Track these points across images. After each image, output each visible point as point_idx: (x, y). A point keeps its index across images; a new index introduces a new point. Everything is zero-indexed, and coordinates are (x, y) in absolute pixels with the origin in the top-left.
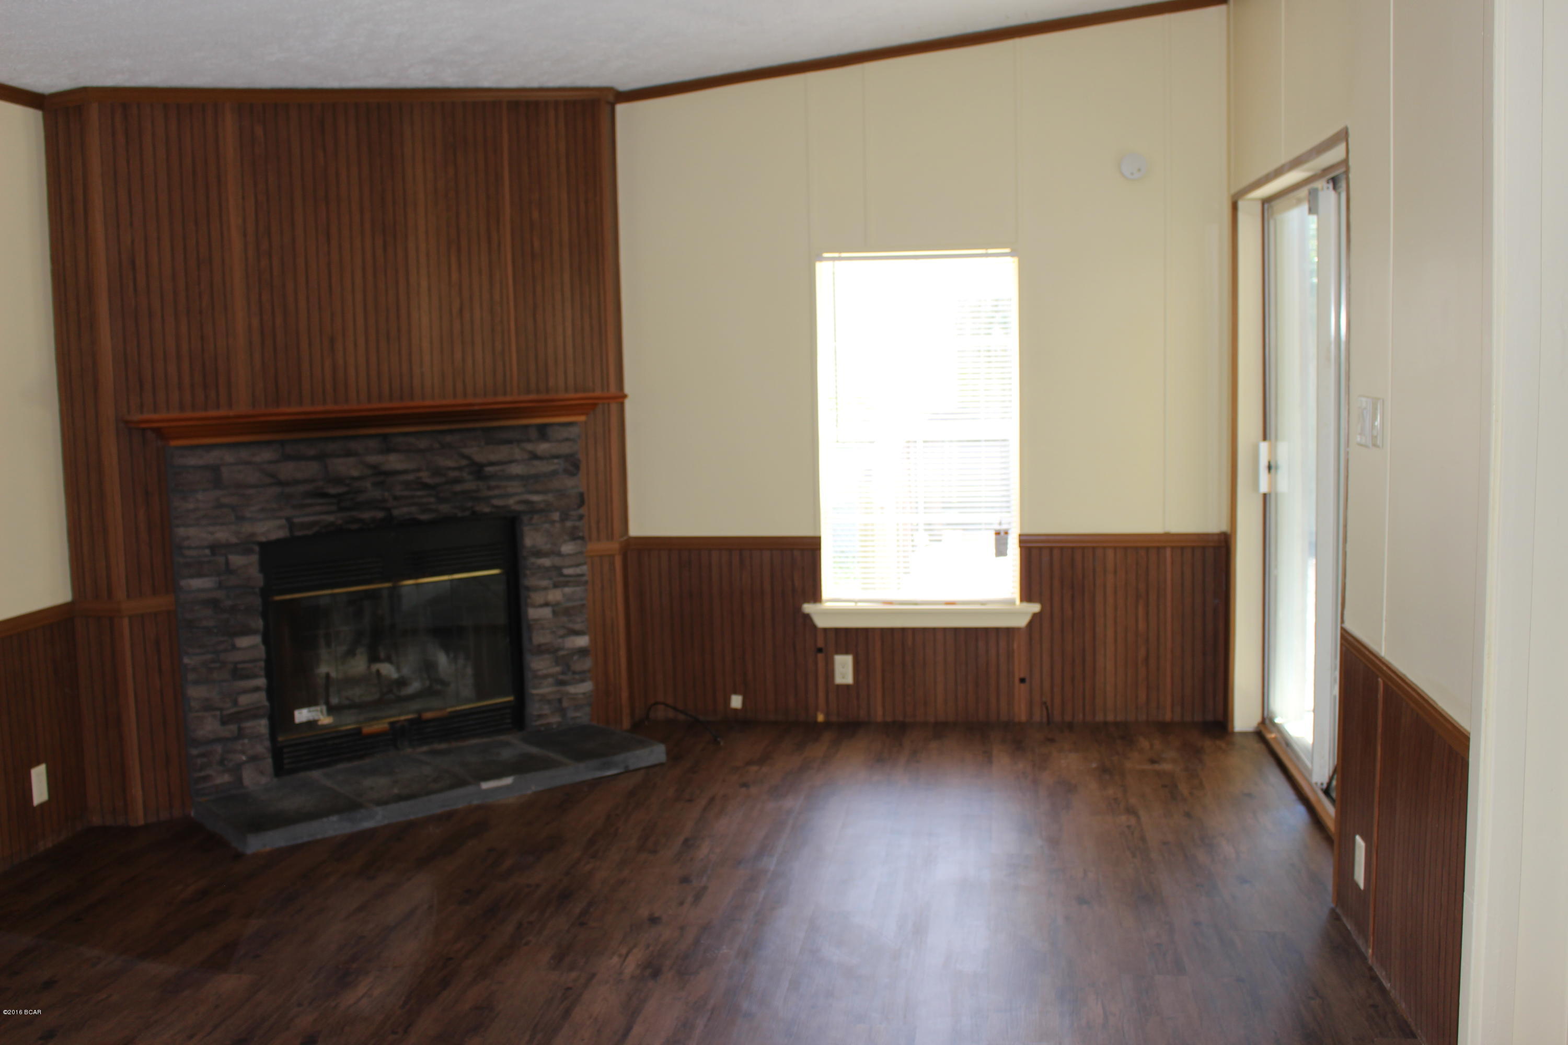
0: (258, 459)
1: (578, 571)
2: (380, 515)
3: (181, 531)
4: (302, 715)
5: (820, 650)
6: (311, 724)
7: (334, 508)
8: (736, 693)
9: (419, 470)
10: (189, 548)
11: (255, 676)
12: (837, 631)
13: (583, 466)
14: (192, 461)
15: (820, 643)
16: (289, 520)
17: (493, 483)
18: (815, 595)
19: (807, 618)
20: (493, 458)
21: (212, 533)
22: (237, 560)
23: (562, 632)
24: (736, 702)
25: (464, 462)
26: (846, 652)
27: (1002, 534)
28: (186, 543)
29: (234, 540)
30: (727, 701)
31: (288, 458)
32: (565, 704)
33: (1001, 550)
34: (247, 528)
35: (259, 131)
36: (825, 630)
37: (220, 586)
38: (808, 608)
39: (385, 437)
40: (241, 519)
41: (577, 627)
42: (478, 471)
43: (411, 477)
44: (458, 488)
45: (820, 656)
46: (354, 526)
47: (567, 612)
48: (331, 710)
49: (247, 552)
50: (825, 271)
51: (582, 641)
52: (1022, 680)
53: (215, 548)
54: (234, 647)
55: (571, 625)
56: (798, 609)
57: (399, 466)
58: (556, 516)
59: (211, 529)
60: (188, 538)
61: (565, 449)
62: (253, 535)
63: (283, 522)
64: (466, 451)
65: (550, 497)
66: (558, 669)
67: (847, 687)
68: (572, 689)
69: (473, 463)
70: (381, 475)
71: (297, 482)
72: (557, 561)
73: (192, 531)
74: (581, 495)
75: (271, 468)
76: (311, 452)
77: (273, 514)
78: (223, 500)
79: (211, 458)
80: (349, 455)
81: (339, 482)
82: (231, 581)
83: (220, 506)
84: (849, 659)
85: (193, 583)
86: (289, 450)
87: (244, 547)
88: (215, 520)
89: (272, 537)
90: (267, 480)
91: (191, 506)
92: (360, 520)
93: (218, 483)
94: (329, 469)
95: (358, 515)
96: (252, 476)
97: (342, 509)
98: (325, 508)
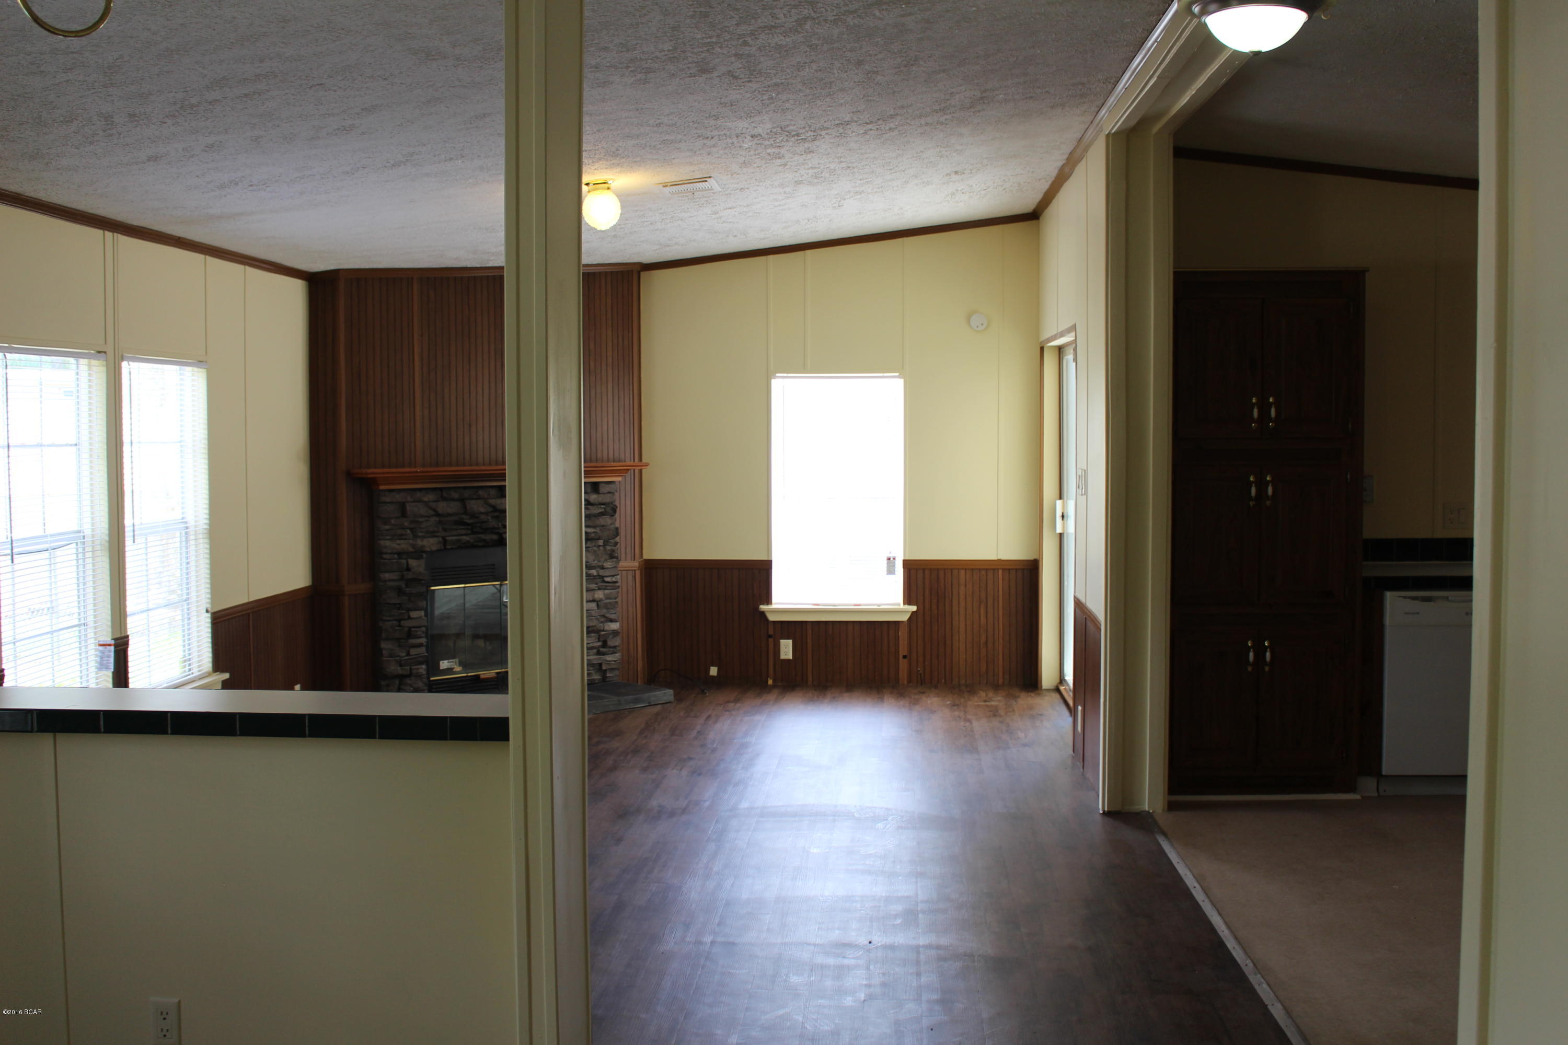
0: (426, 499)
1: (614, 579)
2: (495, 537)
3: (382, 542)
4: (444, 664)
5: (770, 636)
6: (449, 671)
7: (469, 532)
8: (713, 665)
10: (386, 553)
11: (420, 637)
12: (782, 623)
13: (618, 510)
14: (387, 499)
15: (771, 632)
16: (444, 538)
18: (768, 601)
19: (763, 614)
21: (399, 544)
22: (413, 563)
23: (602, 619)
24: (714, 671)
26: (788, 638)
27: (892, 559)
28: (384, 550)
29: (411, 549)
30: (708, 671)
31: (444, 499)
32: (604, 667)
33: (891, 571)
34: (420, 543)
35: (432, 293)
36: (774, 622)
37: (402, 578)
38: (763, 607)
39: (500, 487)
40: (415, 537)
41: (612, 616)
45: (771, 640)
46: (481, 544)
47: (606, 607)
48: (461, 664)
49: (419, 558)
50: (774, 382)
51: (615, 626)
52: (905, 657)
53: (400, 554)
54: (409, 618)
55: (608, 615)
56: (758, 608)
58: (601, 542)
59: (398, 542)
60: (386, 547)
61: (607, 499)
62: (423, 546)
63: (441, 539)
65: (598, 530)
66: (599, 644)
67: (788, 661)
68: (609, 658)
71: (449, 515)
72: (602, 572)
73: (388, 543)
74: (617, 529)
75: (433, 505)
76: (456, 496)
77: (433, 534)
78: (406, 524)
79: (399, 497)
80: (479, 498)
81: (473, 516)
82: (409, 576)
83: (404, 528)
84: (790, 642)
85: (387, 576)
86: (445, 495)
87: (418, 553)
88: (401, 537)
89: (434, 548)
90: (432, 513)
91: (387, 527)
92: (484, 540)
93: (404, 514)
94: (468, 507)
95: (483, 537)
96: (423, 510)
97: (473, 533)
98: (464, 532)
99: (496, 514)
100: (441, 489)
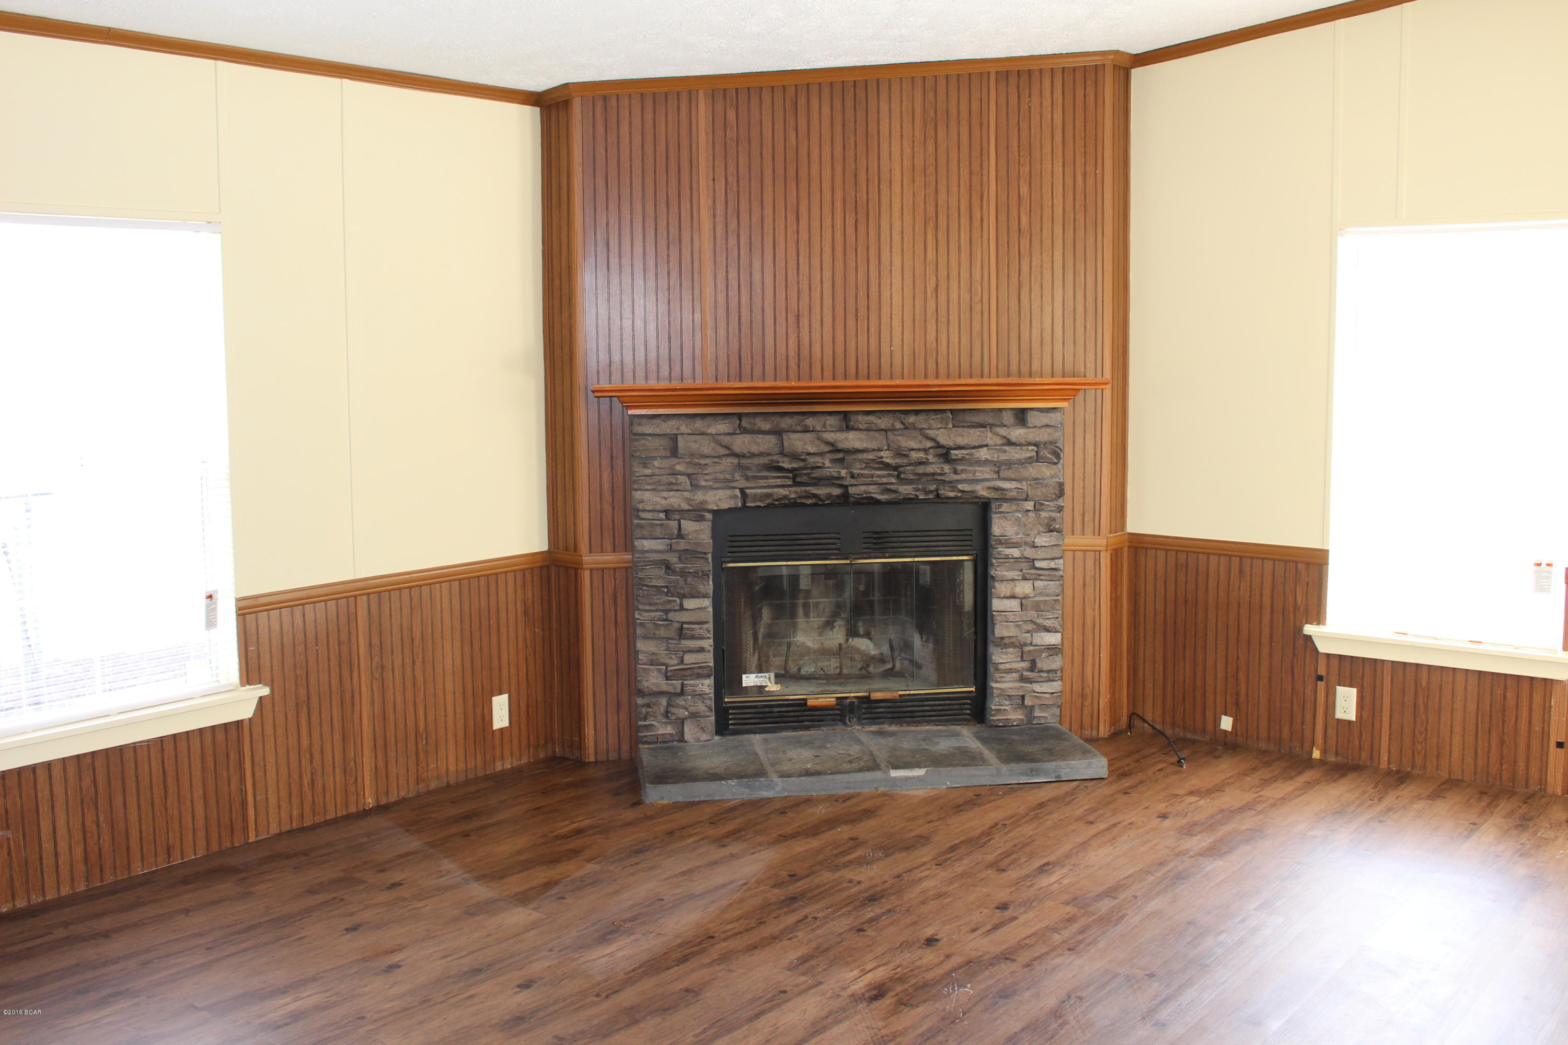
0: (712, 430)
1: (1052, 565)
2: (837, 491)
4: (749, 680)
5: (1320, 678)
6: (761, 688)
7: (789, 482)
8: (1226, 713)
9: (880, 450)
10: (645, 511)
11: (702, 638)
12: (1340, 659)
13: (1067, 456)
14: (648, 429)
15: (1322, 671)
16: (742, 491)
17: (959, 468)
18: (1319, 618)
19: (1309, 640)
20: (961, 441)
21: (665, 498)
22: (689, 526)
23: (1030, 627)
24: (1226, 723)
25: (929, 444)
26: (1350, 684)
27: (1544, 565)
28: (641, 506)
29: (685, 506)
30: (1217, 722)
31: (745, 431)
32: (1028, 702)
33: (1541, 587)
34: (699, 496)
35: (731, 115)
36: (1328, 656)
37: (671, 549)
38: (1309, 629)
39: (846, 414)
40: (695, 486)
41: (1048, 623)
42: (945, 454)
43: (871, 456)
44: (920, 470)
45: (1320, 685)
46: (809, 502)
47: (1037, 607)
48: (779, 678)
49: (701, 519)
51: (1053, 639)
52: (1560, 745)
53: (668, 512)
54: (682, 608)
55: (1040, 621)
56: (1301, 629)
57: (858, 445)
58: (1029, 505)
59: (665, 494)
60: (642, 501)
61: (1043, 436)
62: (706, 502)
63: (738, 492)
64: (931, 433)
65: (1024, 486)
66: (1024, 665)
67: (1349, 723)
68: (1037, 687)
69: (939, 446)
70: (841, 455)
71: (753, 455)
72: (1029, 552)
73: (647, 495)
74: (1061, 485)
75: (726, 440)
76: (767, 426)
77: (727, 484)
78: (679, 468)
79: (668, 427)
80: (806, 431)
81: (795, 456)
82: (682, 545)
83: (674, 474)
84: (1352, 692)
85: (647, 544)
86: (745, 423)
87: (697, 514)
88: (672, 487)
89: (724, 506)
90: (723, 451)
91: (648, 472)
92: (815, 496)
93: (674, 452)
94: (786, 443)
95: (814, 490)
96: (707, 447)
97: (796, 484)
98: (779, 482)
99: (840, 455)
100: (740, 416)
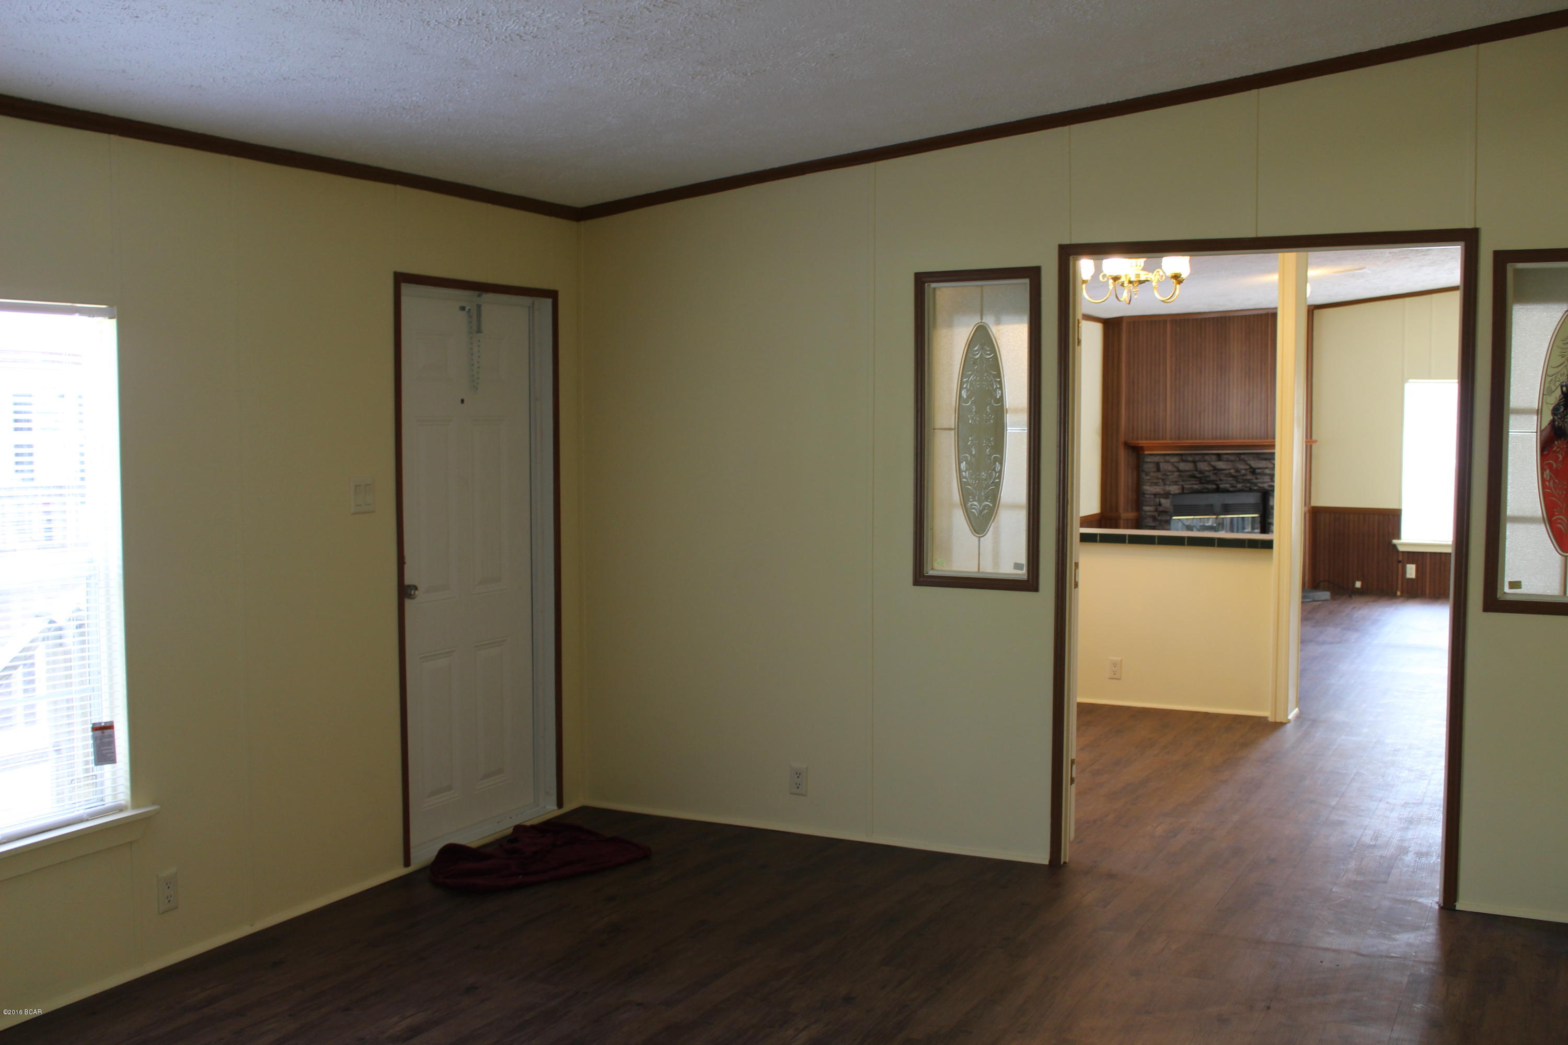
0: (1172, 461)
2: (1214, 487)
3: (1145, 487)
5: (1400, 562)
7: (1198, 482)
8: (1358, 580)
9: (1230, 469)
10: (1147, 494)
12: (1409, 553)
14: (1149, 460)
15: (1400, 558)
16: (1182, 486)
17: (1259, 477)
18: (1398, 537)
19: (1395, 546)
20: (1260, 466)
21: (1155, 489)
22: (1163, 501)
24: (1358, 584)
25: (1248, 467)
26: (1412, 563)
28: (1146, 492)
29: (1162, 492)
30: (1354, 584)
31: (1183, 461)
34: (1168, 488)
35: (1178, 330)
36: (1403, 552)
37: (1156, 510)
38: (1395, 541)
39: (1218, 455)
40: (1165, 484)
42: (1253, 471)
43: (1227, 472)
44: (1245, 477)
45: (1400, 565)
46: (1205, 491)
49: (1167, 498)
50: (1408, 386)
53: (1155, 495)
56: (1390, 542)
57: (1224, 467)
59: (1155, 487)
60: (1147, 490)
62: (1169, 491)
63: (1180, 486)
64: (1249, 462)
67: (1412, 579)
69: (1251, 467)
70: (1216, 470)
71: (1186, 471)
73: (1148, 488)
75: (1177, 465)
76: (1190, 458)
77: (1176, 483)
78: (1160, 476)
79: (1156, 459)
80: (1205, 461)
81: (1201, 472)
82: (1161, 509)
83: (1158, 478)
84: (1414, 566)
85: (1147, 508)
86: (1184, 458)
87: (1167, 495)
88: (1156, 484)
89: (1177, 492)
90: (1175, 469)
91: (1148, 478)
92: (1207, 489)
93: (1158, 470)
94: (1198, 466)
95: (1207, 486)
96: (1170, 468)
97: (1201, 483)
98: (1194, 482)
99: (1215, 472)
100: (1181, 455)
